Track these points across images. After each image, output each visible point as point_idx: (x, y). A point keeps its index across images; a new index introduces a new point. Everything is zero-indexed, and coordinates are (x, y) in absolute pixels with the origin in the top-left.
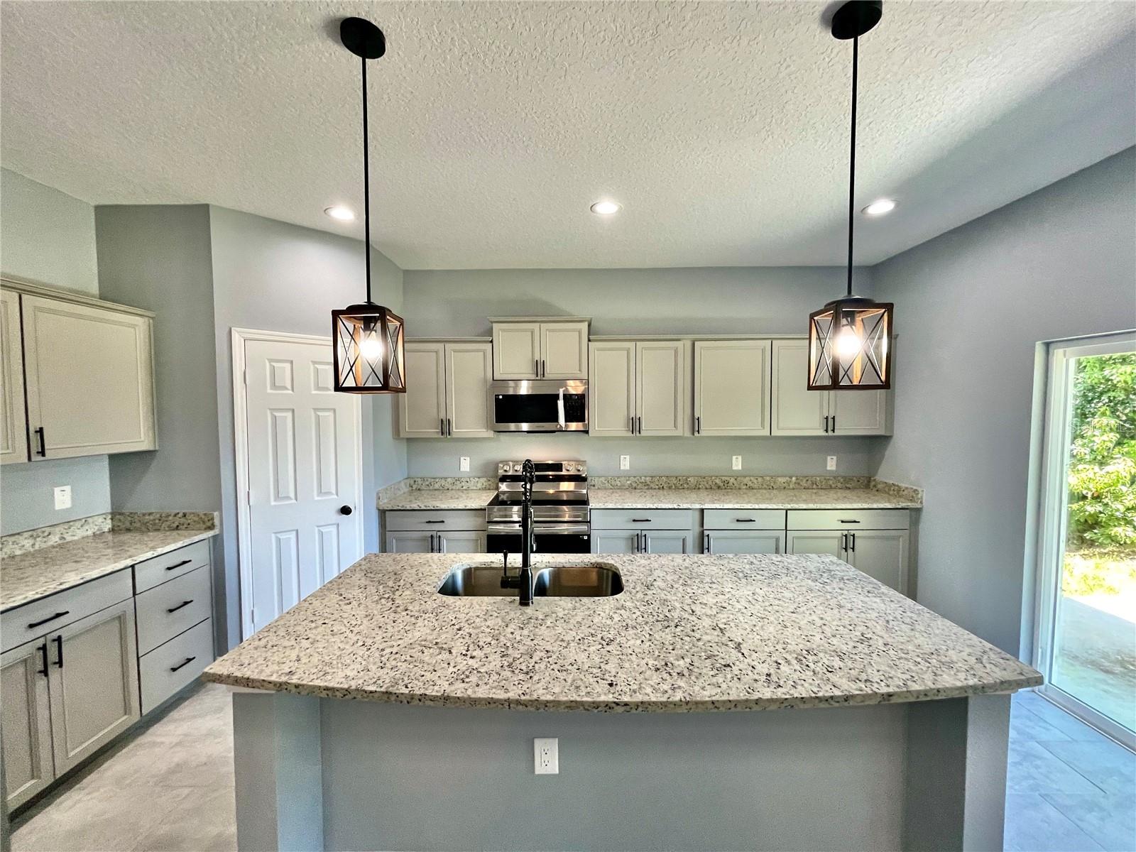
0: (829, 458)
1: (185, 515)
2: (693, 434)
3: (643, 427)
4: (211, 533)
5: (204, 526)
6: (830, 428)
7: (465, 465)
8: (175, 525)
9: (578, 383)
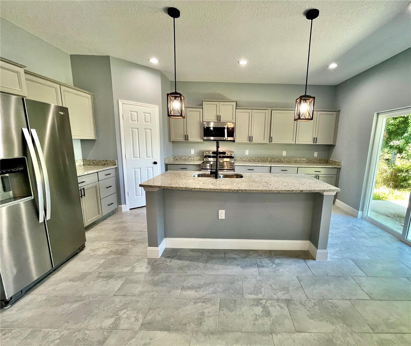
0: (315, 153)
1: (106, 161)
2: (270, 142)
3: (253, 140)
4: (115, 167)
5: (113, 164)
6: (315, 142)
7: (193, 152)
8: (103, 164)
9: (232, 124)
